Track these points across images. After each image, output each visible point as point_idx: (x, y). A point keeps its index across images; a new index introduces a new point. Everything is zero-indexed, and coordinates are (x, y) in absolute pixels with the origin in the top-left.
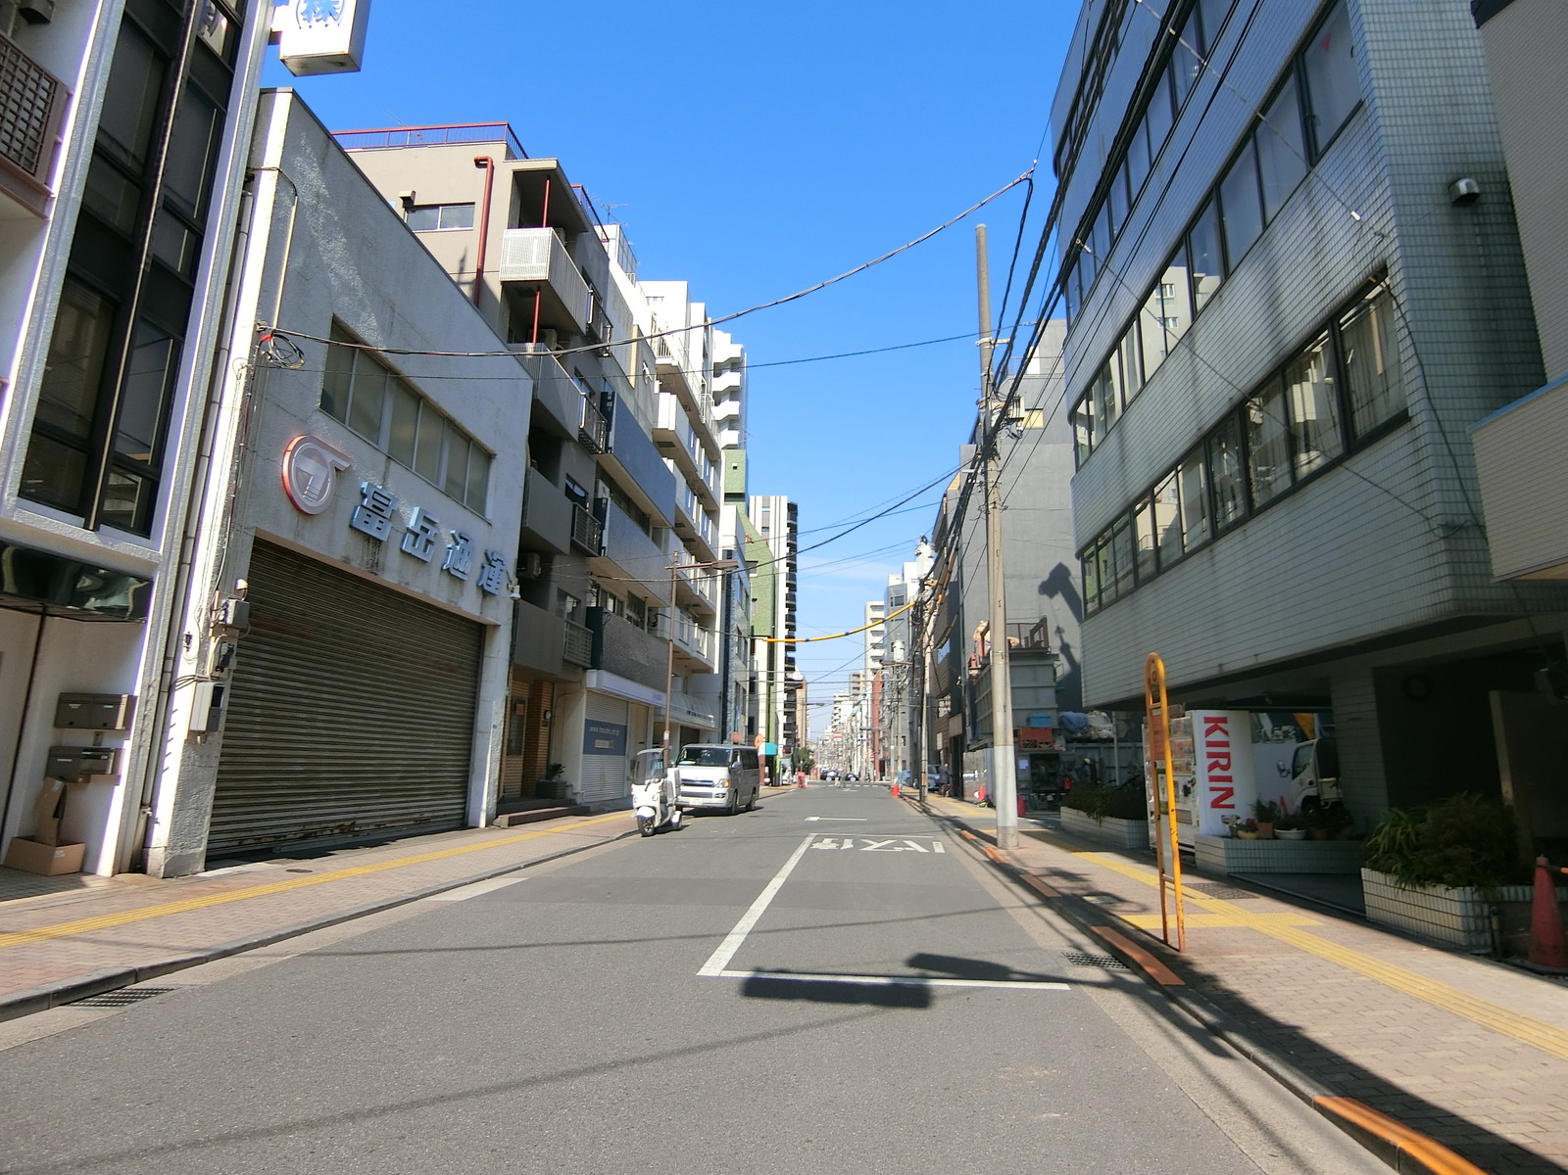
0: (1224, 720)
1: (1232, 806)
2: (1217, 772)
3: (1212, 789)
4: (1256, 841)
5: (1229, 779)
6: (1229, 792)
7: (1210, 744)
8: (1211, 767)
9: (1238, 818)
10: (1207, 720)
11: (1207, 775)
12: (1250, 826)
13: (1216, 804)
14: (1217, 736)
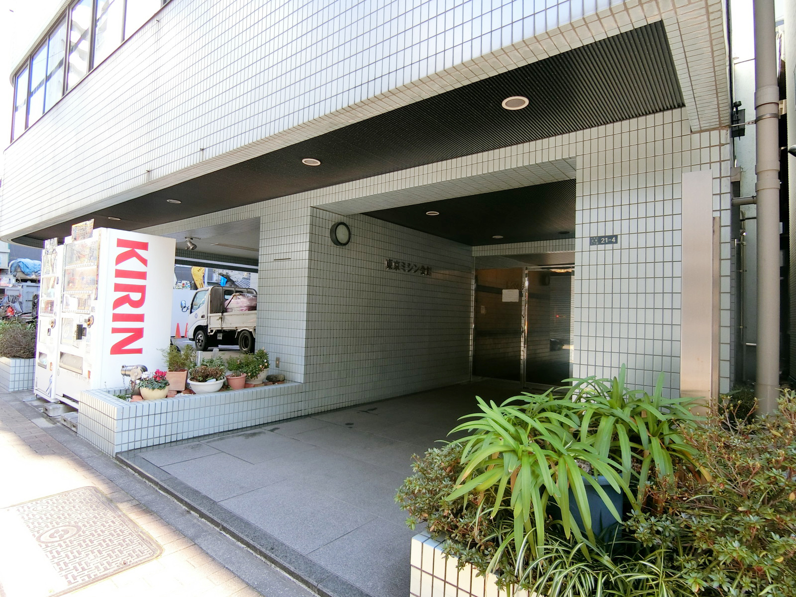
0: (144, 246)
1: (139, 351)
2: (126, 309)
3: (115, 331)
4: (164, 401)
5: (140, 318)
6: (138, 334)
7: (120, 274)
8: (118, 303)
9: (145, 369)
10: (121, 243)
11: (111, 312)
12: (159, 381)
13: (118, 349)
14: (133, 264)
